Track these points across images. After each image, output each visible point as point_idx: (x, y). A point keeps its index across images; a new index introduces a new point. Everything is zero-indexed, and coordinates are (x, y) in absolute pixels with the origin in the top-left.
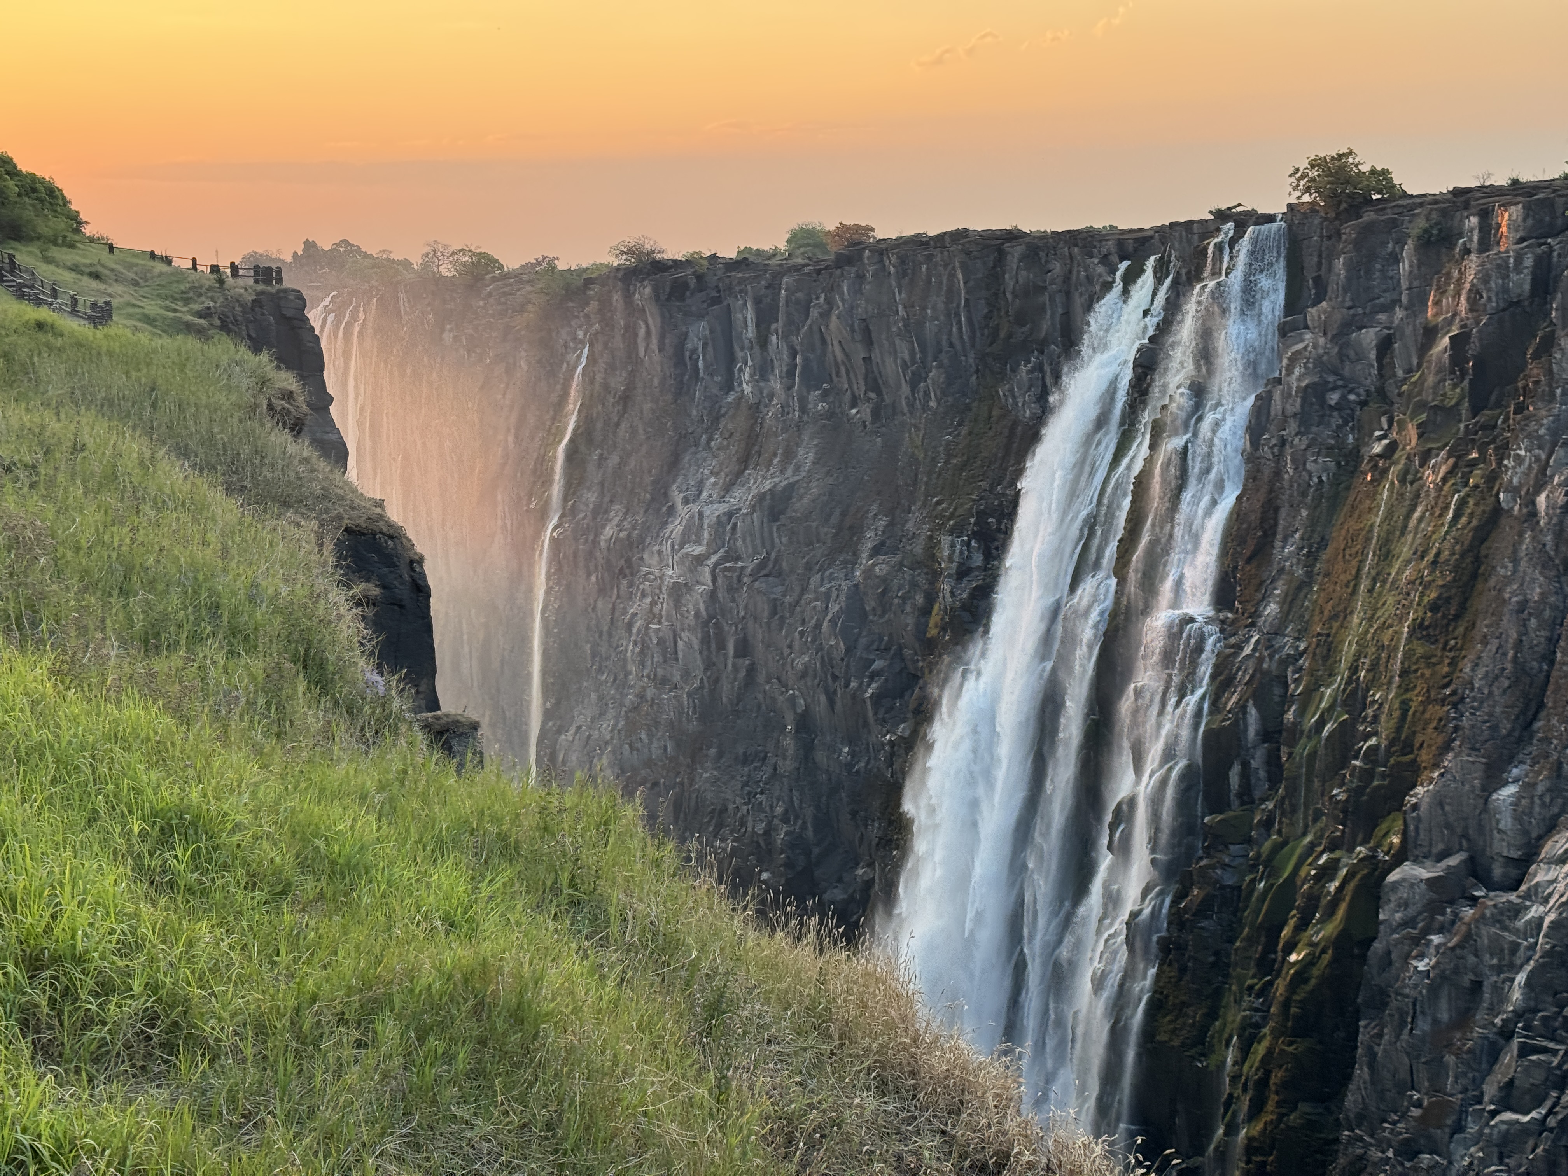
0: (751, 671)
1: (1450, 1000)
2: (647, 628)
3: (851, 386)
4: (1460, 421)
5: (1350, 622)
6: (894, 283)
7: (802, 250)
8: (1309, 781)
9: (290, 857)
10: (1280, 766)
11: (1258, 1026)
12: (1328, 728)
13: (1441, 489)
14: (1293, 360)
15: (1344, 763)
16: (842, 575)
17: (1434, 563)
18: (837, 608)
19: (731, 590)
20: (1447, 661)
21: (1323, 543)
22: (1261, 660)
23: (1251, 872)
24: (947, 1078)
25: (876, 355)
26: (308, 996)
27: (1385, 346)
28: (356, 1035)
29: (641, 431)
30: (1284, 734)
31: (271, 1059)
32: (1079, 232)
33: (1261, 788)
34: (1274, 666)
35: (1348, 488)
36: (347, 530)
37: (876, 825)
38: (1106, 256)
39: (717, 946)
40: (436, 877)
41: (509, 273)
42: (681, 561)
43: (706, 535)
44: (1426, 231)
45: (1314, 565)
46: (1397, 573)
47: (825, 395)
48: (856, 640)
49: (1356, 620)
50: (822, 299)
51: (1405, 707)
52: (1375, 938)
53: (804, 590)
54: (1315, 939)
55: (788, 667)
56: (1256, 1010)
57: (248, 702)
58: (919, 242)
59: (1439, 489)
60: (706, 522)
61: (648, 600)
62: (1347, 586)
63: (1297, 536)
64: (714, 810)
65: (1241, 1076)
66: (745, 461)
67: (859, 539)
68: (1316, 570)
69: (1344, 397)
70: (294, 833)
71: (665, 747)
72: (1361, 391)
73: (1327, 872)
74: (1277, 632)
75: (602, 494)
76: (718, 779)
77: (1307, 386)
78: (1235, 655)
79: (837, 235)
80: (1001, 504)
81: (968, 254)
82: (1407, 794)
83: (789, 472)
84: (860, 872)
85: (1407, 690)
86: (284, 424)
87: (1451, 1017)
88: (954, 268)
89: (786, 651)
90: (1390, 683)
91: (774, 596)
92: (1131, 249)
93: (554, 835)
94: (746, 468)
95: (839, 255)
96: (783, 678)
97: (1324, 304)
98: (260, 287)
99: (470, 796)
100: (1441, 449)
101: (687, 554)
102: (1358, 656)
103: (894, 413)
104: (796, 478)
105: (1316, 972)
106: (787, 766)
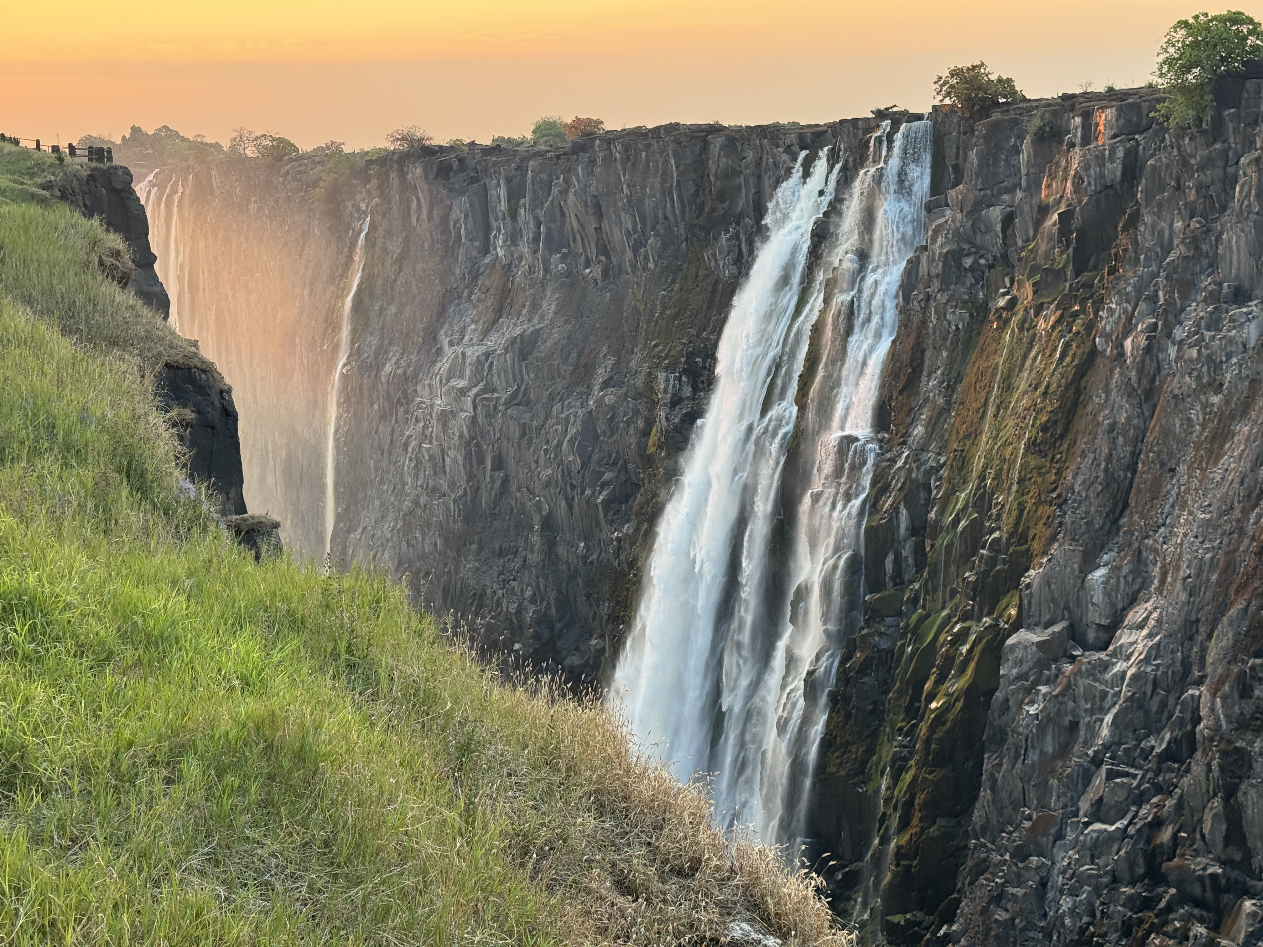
0: (505, 481)
1: (1054, 737)
2: (420, 447)
3: (585, 251)
4: (1066, 281)
5: (980, 441)
6: (619, 167)
7: (545, 139)
8: (947, 566)
9: (112, 631)
10: (925, 555)
11: (906, 759)
12: (963, 524)
13: (1051, 335)
14: (936, 232)
15: (974, 552)
16: (578, 404)
17: (1045, 393)
18: (574, 431)
19: (488, 416)
20: (1054, 471)
21: (959, 378)
22: (910, 471)
23: (901, 639)
24: (653, 801)
25: (605, 225)
26: (125, 743)
27: (1008, 220)
28: (165, 773)
29: (414, 286)
30: (928, 530)
31: (94, 794)
32: (768, 127)
33: (909, 572)
34: (920, 476)
35: (979, 334)
36: (167, 365)
37: (606, 605)
38: (789, 146)
39: (467, 700)
40: (235, 646)
41: (303, 155)
42: (448, 393)
43: (468, 372)
44: (1040, 128)
45: (951, 396)
46: (1017, 402)
47: (564, 257)
48: (590, 457)
49: (984, 439)
50: (561, 180)
51: (1021, 508)
52: (996, 689)
53: (547, 417)
54: (951, 690)
55: (535, 479)
56: (905, 746)
57: (79, 505)
58: (639, 134)
59: (1049, 335)
60: (468, 361)
61: (421, 425)
62: (977, 412)
63: (939, 372)
64: (475, 594)
65: (892, 798)
66: (499, 312)
67: (592, 375)
68: (954, 399)
69: (976, 262)
70: (116, 611)
71: (436, 544)
72: (990, 257)
73: (961, 638)
74: (923, 449)
75: (382, 339)
76: (478, 569)
77: (947, 252)
78: (890, 467)
79: (574, 126)
80: (706, 346)
81: (679, 143)
82: (1022, 576)
83: (536, 320)
84: (594, 642)
85: (1023, 494)
86: (113, 278)
87: (1054, 751)
88: (668, 155)
89: (533, 466)
90: (1010, 488)
91: (523, 421)
92: (809, 141)
93: (334, 612)
94: (500, 317)
95: (574, 144)
96: (532, 487)
97: (961, 186)
98: (94, 164)
99: (264, 580)
100: (1050, 303)
101: (453, 387)
102: (985, 468)
103: (620, 273)
104: (541, 326)
105: (951, 716)
106: (535, 558)
